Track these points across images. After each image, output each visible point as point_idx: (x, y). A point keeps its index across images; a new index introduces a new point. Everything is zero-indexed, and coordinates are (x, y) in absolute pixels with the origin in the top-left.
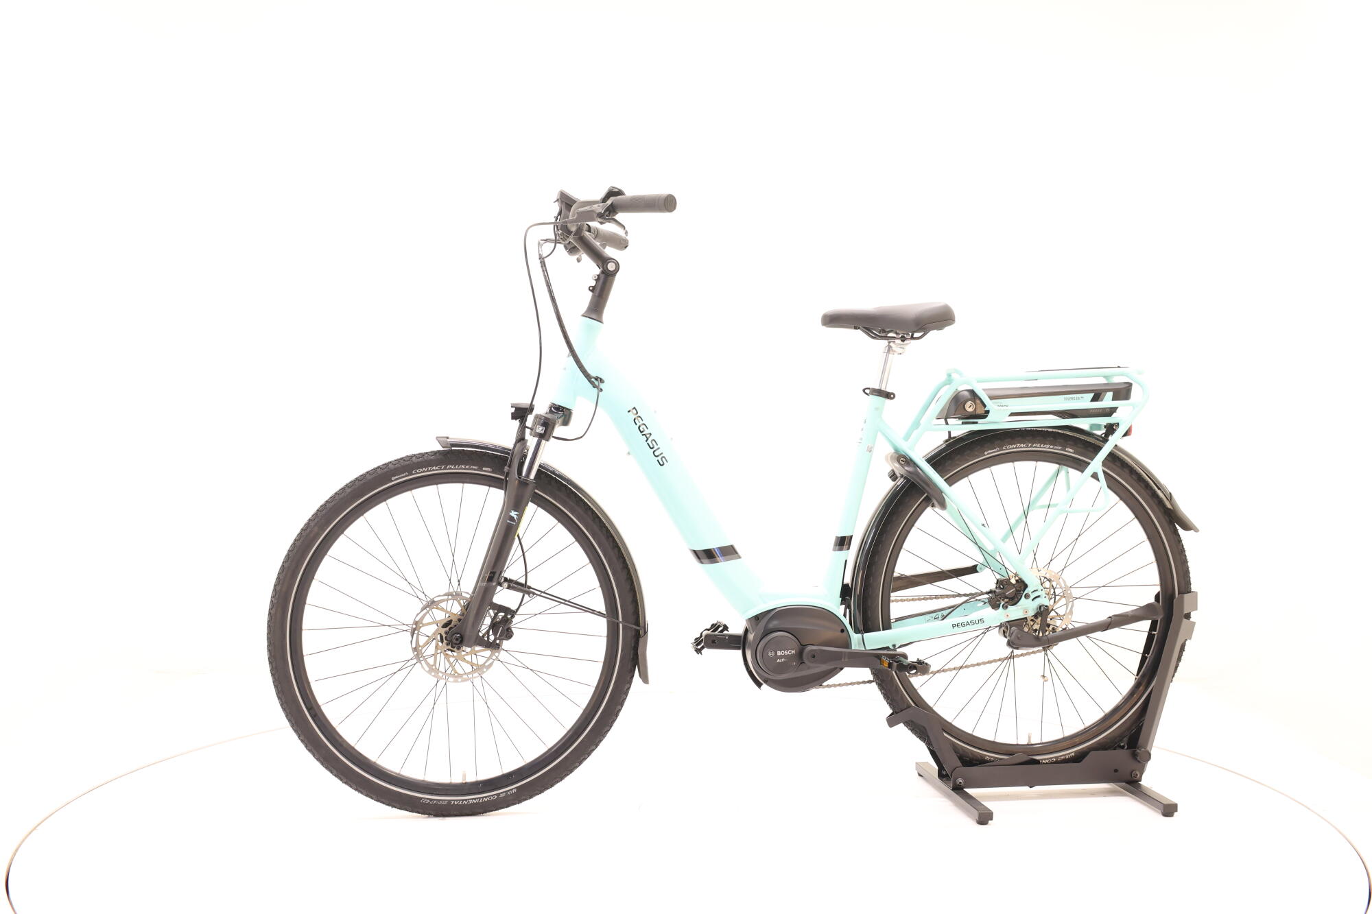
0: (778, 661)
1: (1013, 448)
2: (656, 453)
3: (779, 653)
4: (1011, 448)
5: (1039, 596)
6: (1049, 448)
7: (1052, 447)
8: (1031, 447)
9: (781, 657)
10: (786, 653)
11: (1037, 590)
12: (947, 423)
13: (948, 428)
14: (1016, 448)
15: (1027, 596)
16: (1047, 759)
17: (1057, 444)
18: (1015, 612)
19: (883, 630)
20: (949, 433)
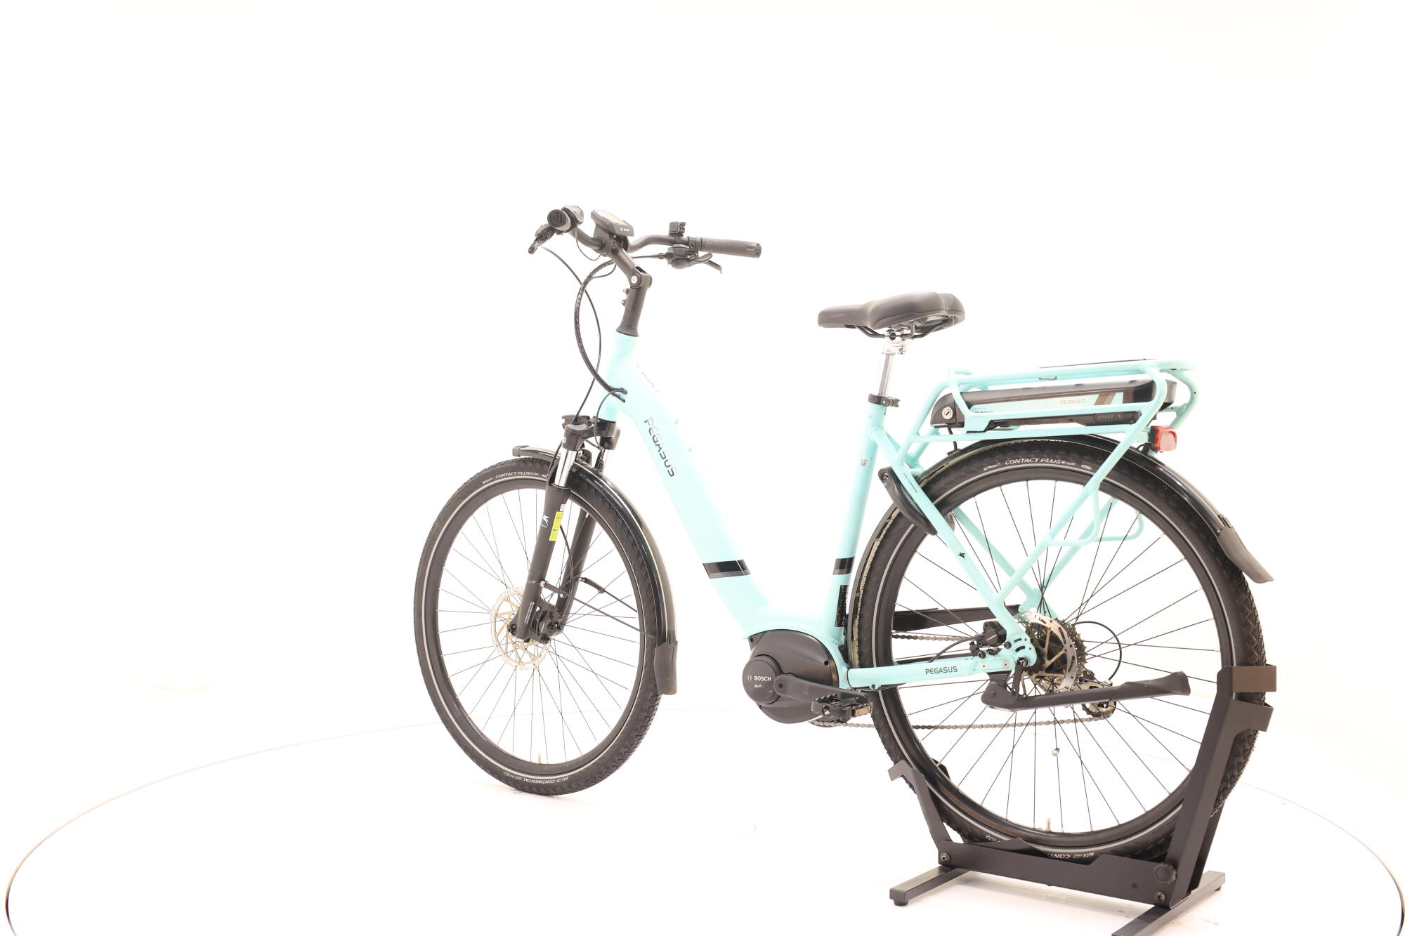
0: (756, 686)
1: (1017, 464)
2: (667, 464)
3: (756, 678)
4: (1014, 464)
5: (1023, 647)
6: (1061, 464)
7: (1063, 462)
8: (1039, 462)
9: (758, 683)
10: (763, 679)
11: (1020, 639)
12: (951, 433)
13: (953, 438)
14: (1020, 463)
15: (1009, 645)
16: (1060, 853)
17: (1070, 459)
18: (994, 664)
19: (878, 666)
20: (955, 443)
